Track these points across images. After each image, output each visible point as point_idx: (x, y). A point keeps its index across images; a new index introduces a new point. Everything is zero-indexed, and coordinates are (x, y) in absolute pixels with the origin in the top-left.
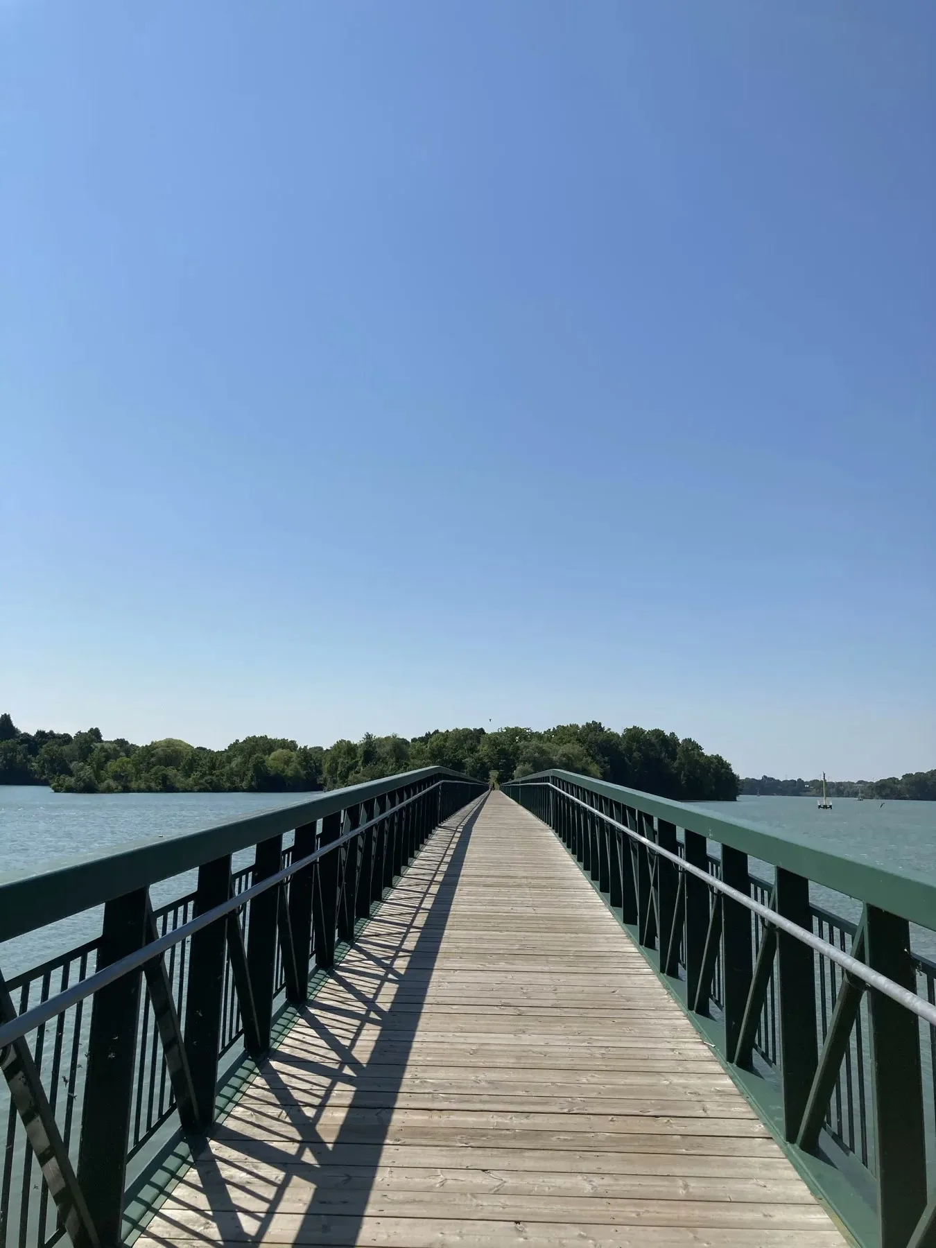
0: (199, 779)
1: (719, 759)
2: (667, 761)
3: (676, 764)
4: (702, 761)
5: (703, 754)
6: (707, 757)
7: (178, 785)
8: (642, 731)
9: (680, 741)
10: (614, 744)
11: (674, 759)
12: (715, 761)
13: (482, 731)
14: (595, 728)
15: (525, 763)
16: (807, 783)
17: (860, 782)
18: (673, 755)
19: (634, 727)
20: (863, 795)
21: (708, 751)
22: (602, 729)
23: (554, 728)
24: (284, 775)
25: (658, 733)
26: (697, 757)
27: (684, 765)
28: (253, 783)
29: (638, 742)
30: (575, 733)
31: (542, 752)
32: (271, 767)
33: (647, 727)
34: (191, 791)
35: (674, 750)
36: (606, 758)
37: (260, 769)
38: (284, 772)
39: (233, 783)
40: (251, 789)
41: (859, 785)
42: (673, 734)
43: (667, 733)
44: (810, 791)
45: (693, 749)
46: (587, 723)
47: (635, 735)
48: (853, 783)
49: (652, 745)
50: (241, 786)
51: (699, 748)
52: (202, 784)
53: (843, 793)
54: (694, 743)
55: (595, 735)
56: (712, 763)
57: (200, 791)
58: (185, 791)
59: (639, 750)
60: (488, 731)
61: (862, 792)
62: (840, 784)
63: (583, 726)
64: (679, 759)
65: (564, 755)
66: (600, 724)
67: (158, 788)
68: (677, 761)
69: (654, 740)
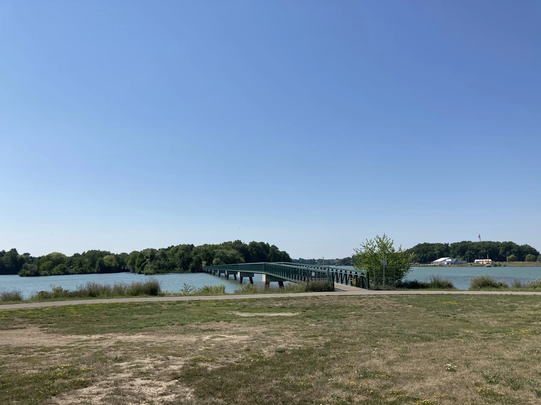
0: (77, 269)
1: (285, 253)
2: (266, 254)
3: (269, 255)
4: (278, 253)
5: (279, 251)
6: (280, 252)
7: (70, 272)
8: (256, 243)
9: (270, 246)
10: (246, 248)
11: (268, 253)
12: (283, 253)
13: (192, 245)
14: (238, 242)
15: (217, 258)
16: (316, 260)
17: (337, 259)
18: (268, 252)
19: (253, 241)
20: (338, 264)
21: (281, 250)
22: (241, 243)
23: (222, 243)
24: (111, 266)
25: (262, 243)
26: (277, 252)
27: (272, 255)
28: (99, 270)
29: (255, 247)
30: (231, 245)
31: (224, 253)
32: (106, 263)
33: (258, 241)
34: (75, 274)
35: (268, 249)
36: (243, 254)
37: (101, 264)
38: (111, 265)
39: (91, 270)
40: (98, 272)
41: (336, 260)
42: (268, 244)
43: (266, 243)
44: (317, 263)
45: (275, 249)
46: (235, 241)
47: (253, 244)
48: (334, 260)
49: (260, 248)
50: (94, 271)
51: (277, 248)
52: (78, 271)
53: (330, 264)
54: (275, 247)
55: (239, 245)
56: (282, 254)
57: (78, 274)
58: (73, 274)
59: (255, 250)
60: (195, 246)
61: (337, 263)
62: (329, 260)
63: (234, 242)
64: (270, 253)
65: (232, 254)
66: (240, 241)
67: (62, 273)
68: (269, 254)
69: (261, 246)
